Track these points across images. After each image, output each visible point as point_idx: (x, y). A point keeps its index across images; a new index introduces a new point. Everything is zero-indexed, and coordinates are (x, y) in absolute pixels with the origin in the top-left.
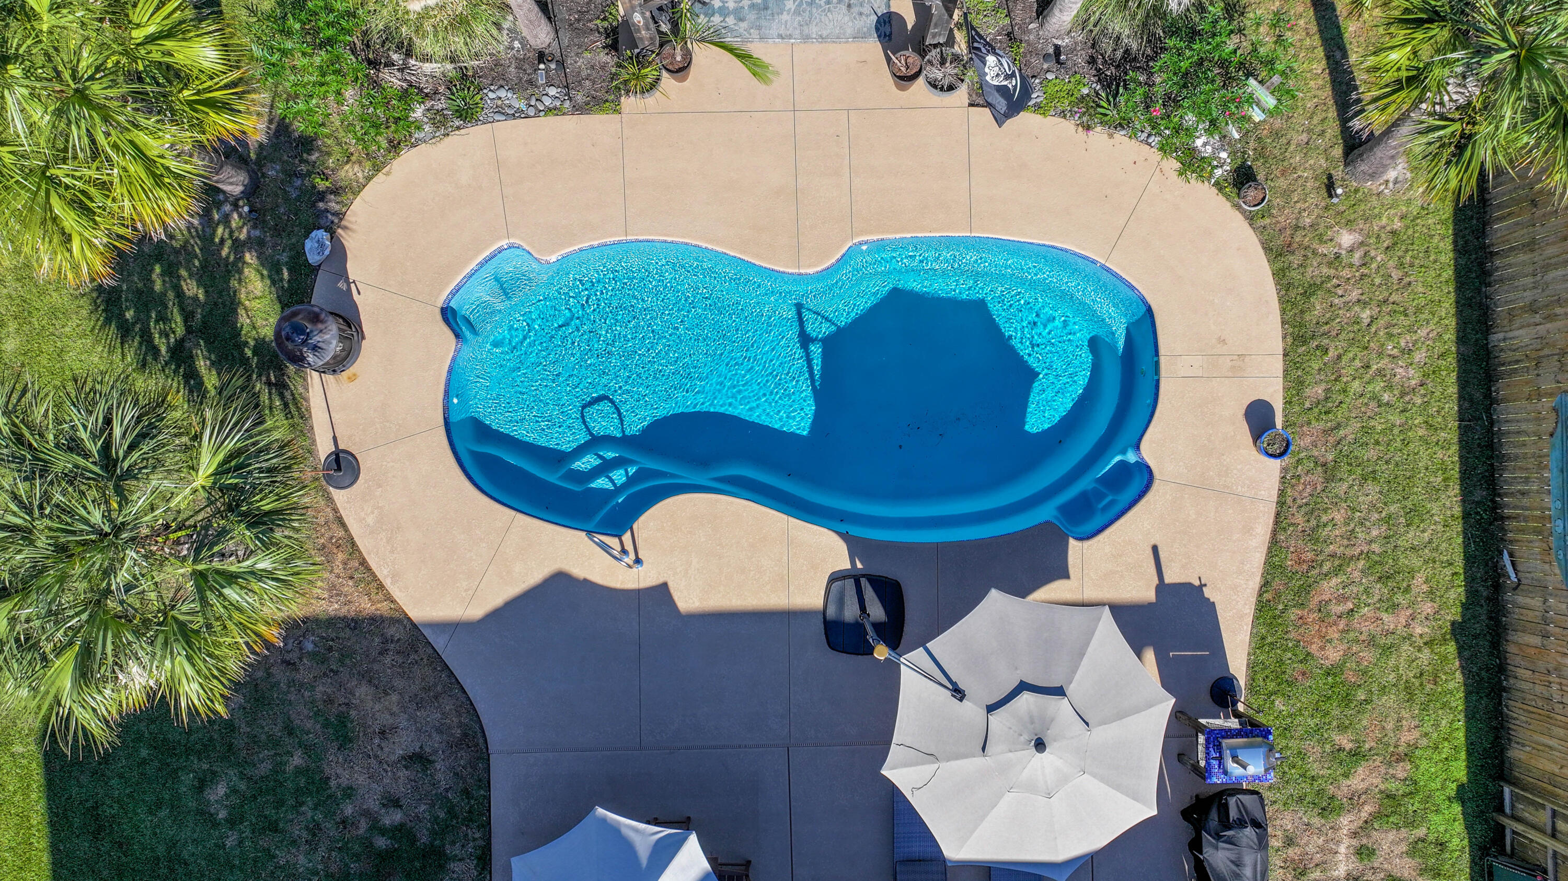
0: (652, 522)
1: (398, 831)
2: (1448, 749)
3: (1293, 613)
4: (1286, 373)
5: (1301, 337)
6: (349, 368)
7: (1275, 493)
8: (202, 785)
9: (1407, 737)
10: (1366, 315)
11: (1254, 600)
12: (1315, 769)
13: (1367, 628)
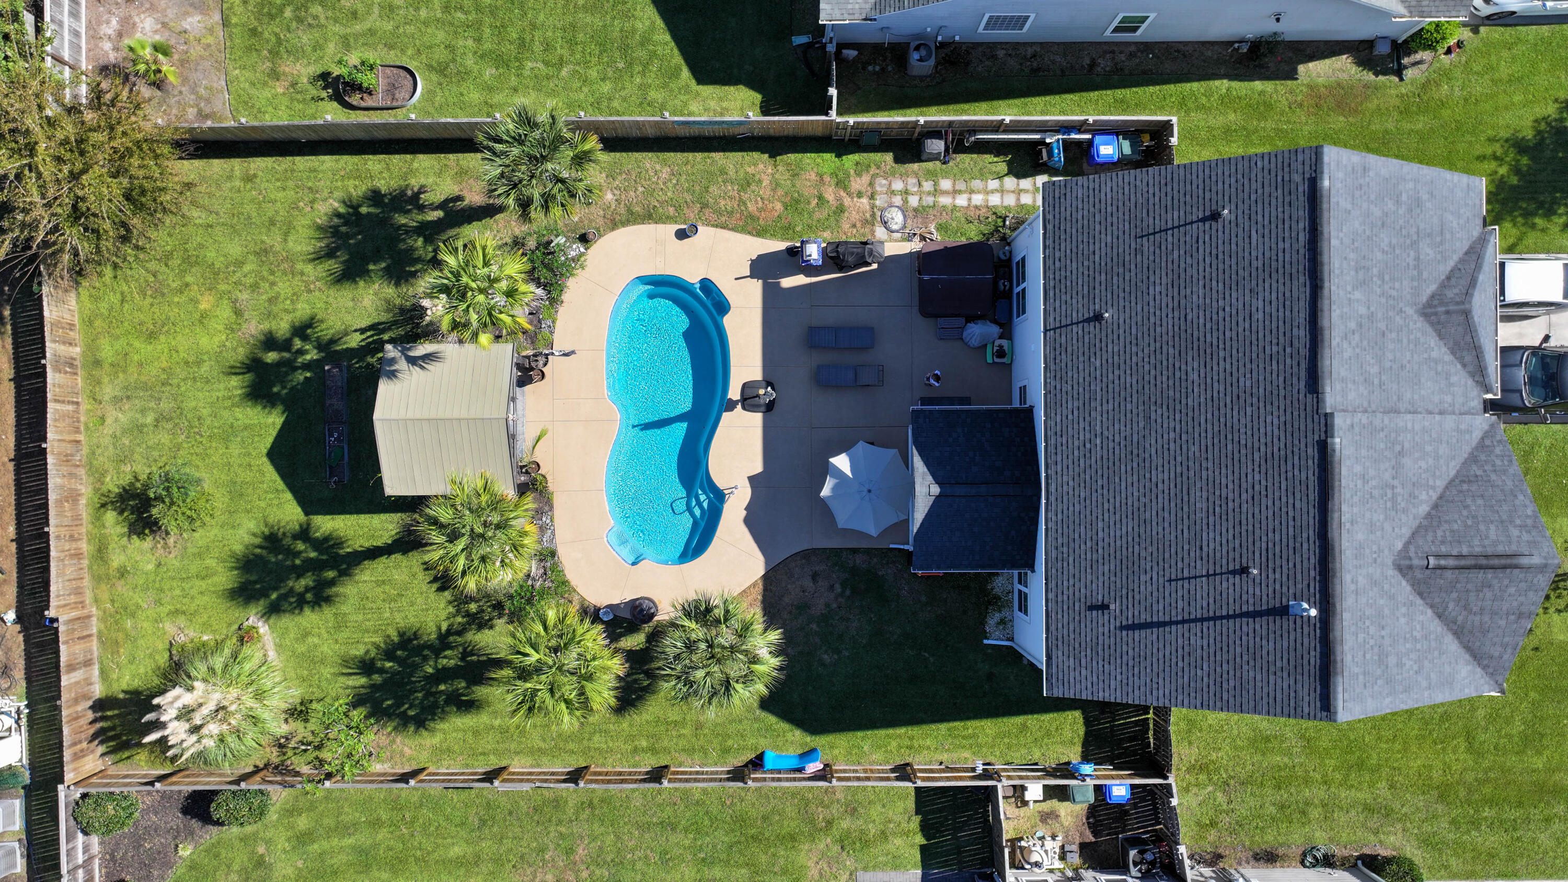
0: (720, 481)
1: (844, 585)
2: (819, 160)
3: (762, 222)
4: (664, 223)
5: (649, 216)
6: (656, 600)
7: (714, 229)
8: (824, 665)
9: (813, 176)
10: (641, 189)
11: (755, 239)
12: (825, 214)
13: (768, 192)
